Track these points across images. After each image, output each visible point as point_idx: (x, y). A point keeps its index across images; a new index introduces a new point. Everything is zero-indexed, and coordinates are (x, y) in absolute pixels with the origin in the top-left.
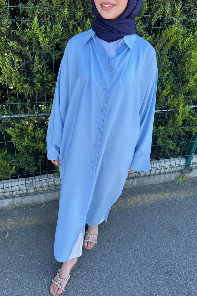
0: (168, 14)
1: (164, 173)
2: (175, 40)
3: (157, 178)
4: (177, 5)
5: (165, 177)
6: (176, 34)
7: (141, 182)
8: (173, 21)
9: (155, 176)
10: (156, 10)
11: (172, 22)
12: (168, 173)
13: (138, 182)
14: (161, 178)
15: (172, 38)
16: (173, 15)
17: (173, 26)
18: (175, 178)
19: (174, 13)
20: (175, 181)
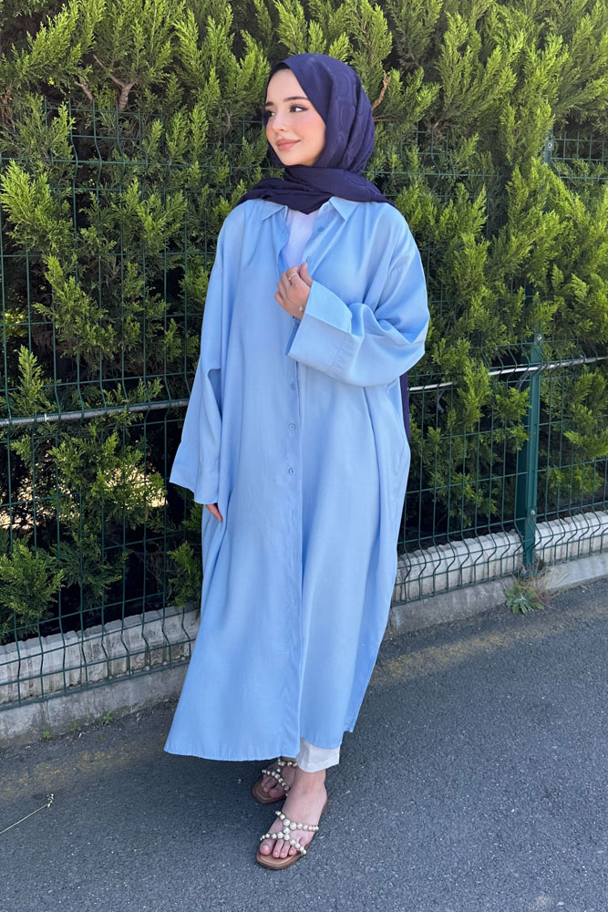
0: (395, 168)
1: (472, 584)
2: (420, 217)
3: (455, 598)
4: (410, 150)
5: (477, 594)
6: (420, 205)
7: (415, 615)
8: (409, 180)
9: (448, 595)
10: (371, 161)
11: (407, 182)
12: (483, 581)
13: (407, 617)
14: (465, 599)
15: (414, 212)
16: (405, 169)
17: (411, 187)
18: (507, 596)
19: (406, 164)
20: (509, 604)
